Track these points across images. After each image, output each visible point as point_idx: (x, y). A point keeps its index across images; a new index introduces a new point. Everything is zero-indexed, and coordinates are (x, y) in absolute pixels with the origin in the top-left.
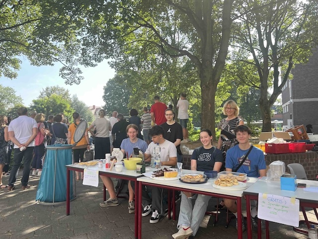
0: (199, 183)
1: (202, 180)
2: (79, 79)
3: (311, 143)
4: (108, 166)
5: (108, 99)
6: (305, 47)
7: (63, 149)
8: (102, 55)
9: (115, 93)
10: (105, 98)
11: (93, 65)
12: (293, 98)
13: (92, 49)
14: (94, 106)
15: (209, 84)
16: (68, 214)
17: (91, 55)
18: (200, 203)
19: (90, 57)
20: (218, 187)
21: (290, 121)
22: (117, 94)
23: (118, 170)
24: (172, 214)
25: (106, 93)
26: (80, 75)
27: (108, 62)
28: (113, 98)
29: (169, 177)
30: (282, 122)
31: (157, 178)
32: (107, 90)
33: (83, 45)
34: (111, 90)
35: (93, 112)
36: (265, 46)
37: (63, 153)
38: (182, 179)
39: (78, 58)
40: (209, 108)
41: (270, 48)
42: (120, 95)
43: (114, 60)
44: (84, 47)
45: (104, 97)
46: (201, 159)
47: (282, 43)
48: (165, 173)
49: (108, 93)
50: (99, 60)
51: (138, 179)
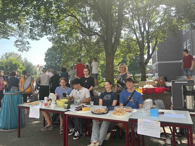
0: (103, 114)
1: (105, 112)
2: (27, 48)
3: (167, 87)
4: (46, 105)
5: (48, 61)
6: (164, 32)
7: (15, 94)
8: (43, 33)
9: (53, 57)
10: (46, 60)
11: (37, 39)
12: (158, 61)
13: (37, 29)
14: (38, 65)
15: (110, 53)
16: (19, 137)
17: (36, 33)
18: (104, 125)
20: (115, 116)
21: (156, 74)
23: (52, 107)
24: (87, 133)
25: (46, 57)
26: (29, 45)
27: (48, 38)
28: (51, 60)
29: (85, 110)
30: (152, 75)
31: (78, 112)
32: (47, 55)
34: (50, 55)
35: (38, 69)
37: (16, 96)
38: (93, 111)
39: (27, 34)
40: (110, 67)
41: (145, 32)
42: (56, 58)
43: (51, 36)
44: (31, 27)
45: (45, 59)
46: (105, 98)
48: (82, 108)
49: (48, 57)
50: (42, 36)
51: (65, 113)
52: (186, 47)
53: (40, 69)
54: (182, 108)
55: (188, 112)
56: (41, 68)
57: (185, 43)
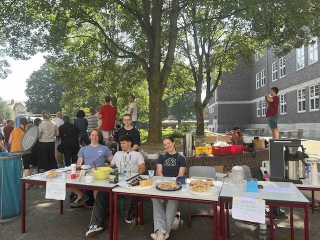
0: (175, 190)
1: (178, 187)
2: (5, 73)
4: (74, 177)
5: (32, 94)
7: (11, 159)
8: (35, 47)
9: (41, 88)
10: (28, 92)
11: (24, 58)
12: (218, 100)
13: (24, 40)
14: (13, 101)
15: (157, 88)
16: (24, 231)
17: (22, 46)
19: (22, 49)
20: (196, 193)
21: (215, 121)
22: (43, 88)
23: (88, 181)
25: (29, 86)
26: (7, 68)
27: (44, 56)
28: (37, 93)
29: (146, 185)
30: (208, 121)
31: (134, 188)
32: (30, 83)
33: (13, 34)
34: (36, 83)
35: (12, 107)
36: (201, 54)
37: (12, 162)
38: (159, 187)
39: (4, 48)
40: (157, 111)
41: (204, 56)
42: (47, 90)
43: (50, 54)
44: (14, 37)
45: (26, 91)
46: (167, 164)
47: (212, 52)
48: (140, 182)
49: (32, 87)
50: (33, 53)
51: (114, 190)
52: (259, 80)
53: (16, 108)
54: (283, 178)
55: (292, 184)
56: (18, 106)
57: (258, 74)
